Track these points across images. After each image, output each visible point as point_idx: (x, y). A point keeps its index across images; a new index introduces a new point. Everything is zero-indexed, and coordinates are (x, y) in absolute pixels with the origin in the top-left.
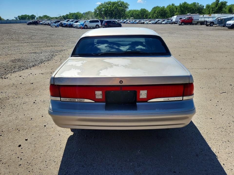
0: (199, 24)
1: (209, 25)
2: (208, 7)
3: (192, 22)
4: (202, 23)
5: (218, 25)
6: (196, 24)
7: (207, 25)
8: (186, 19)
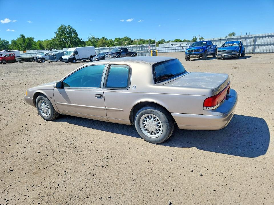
0: (24, 61)
1: (40, 61)
2: (14, 42)
3: (15, 59)
4: (28, 60)
5: (51, 61)
6: (20, 61)
7: (38, 62)
8: (5, 56)
